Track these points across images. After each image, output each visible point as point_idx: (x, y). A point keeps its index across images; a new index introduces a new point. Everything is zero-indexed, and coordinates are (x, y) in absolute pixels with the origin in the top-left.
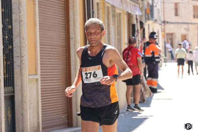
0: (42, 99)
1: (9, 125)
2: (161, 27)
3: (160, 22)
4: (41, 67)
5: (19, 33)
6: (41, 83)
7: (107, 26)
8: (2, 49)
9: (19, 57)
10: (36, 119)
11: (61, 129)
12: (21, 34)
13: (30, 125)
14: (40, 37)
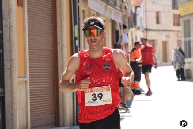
0: (30, 100)
2: (144, 34)
3: (142, 30)
4: (30, 70)
6: (30, 85)
9: (9, 60)
10: (25, 119)
12: (11, 38)
13: (19, 124)
14: (29, 42)
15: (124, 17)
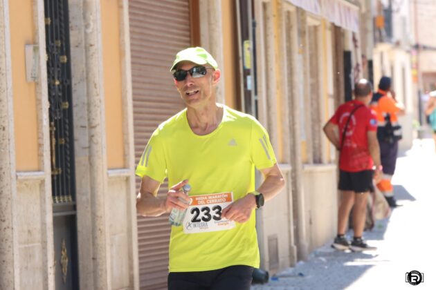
0: (139, 223)
1: (63, 282)
2: (411, 59)
3: (408, 48)
4: (136, 150)
5: (85, 73)
6: (137, 187)
7: (287, 55)
8: (47, 110)
9: (85, 127)
10: (125, 270)
12: (90, 75)
13: (112, 283)
14: (133, 82)
15: (363, 18)
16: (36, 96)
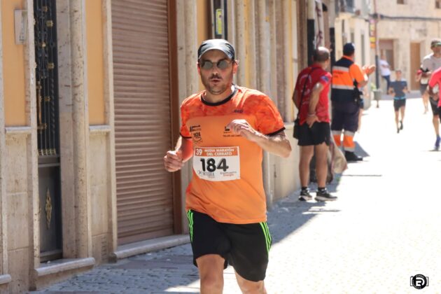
0: (117, 175)
1: (47, 229)
2: (369, 27)
3: (367, 17)
4: (116, 107)
5: (69, 37)
6: (116, 142)
7: (256, 23)
8: (34, 70)
9: (69, 86)
10: (104, 217)
11: (157, 237)
12: (75, 38)
13: (92, 229)
14: (114, 45)
16: (24, 58)
